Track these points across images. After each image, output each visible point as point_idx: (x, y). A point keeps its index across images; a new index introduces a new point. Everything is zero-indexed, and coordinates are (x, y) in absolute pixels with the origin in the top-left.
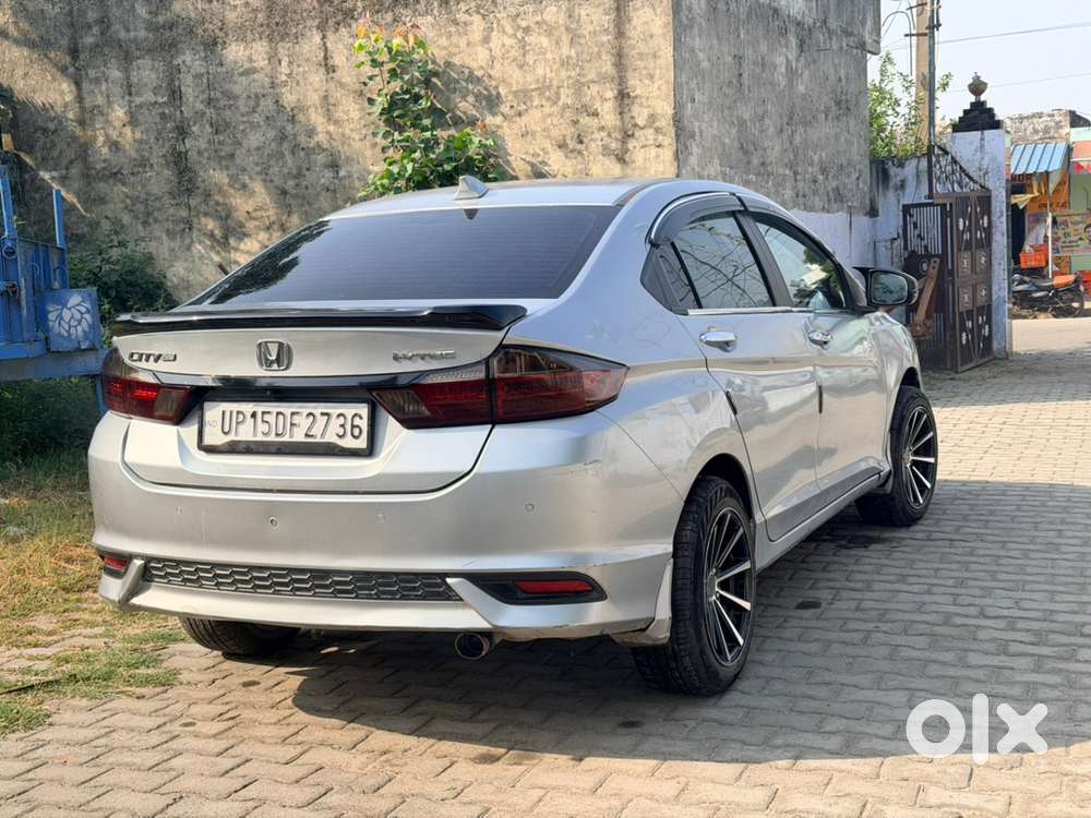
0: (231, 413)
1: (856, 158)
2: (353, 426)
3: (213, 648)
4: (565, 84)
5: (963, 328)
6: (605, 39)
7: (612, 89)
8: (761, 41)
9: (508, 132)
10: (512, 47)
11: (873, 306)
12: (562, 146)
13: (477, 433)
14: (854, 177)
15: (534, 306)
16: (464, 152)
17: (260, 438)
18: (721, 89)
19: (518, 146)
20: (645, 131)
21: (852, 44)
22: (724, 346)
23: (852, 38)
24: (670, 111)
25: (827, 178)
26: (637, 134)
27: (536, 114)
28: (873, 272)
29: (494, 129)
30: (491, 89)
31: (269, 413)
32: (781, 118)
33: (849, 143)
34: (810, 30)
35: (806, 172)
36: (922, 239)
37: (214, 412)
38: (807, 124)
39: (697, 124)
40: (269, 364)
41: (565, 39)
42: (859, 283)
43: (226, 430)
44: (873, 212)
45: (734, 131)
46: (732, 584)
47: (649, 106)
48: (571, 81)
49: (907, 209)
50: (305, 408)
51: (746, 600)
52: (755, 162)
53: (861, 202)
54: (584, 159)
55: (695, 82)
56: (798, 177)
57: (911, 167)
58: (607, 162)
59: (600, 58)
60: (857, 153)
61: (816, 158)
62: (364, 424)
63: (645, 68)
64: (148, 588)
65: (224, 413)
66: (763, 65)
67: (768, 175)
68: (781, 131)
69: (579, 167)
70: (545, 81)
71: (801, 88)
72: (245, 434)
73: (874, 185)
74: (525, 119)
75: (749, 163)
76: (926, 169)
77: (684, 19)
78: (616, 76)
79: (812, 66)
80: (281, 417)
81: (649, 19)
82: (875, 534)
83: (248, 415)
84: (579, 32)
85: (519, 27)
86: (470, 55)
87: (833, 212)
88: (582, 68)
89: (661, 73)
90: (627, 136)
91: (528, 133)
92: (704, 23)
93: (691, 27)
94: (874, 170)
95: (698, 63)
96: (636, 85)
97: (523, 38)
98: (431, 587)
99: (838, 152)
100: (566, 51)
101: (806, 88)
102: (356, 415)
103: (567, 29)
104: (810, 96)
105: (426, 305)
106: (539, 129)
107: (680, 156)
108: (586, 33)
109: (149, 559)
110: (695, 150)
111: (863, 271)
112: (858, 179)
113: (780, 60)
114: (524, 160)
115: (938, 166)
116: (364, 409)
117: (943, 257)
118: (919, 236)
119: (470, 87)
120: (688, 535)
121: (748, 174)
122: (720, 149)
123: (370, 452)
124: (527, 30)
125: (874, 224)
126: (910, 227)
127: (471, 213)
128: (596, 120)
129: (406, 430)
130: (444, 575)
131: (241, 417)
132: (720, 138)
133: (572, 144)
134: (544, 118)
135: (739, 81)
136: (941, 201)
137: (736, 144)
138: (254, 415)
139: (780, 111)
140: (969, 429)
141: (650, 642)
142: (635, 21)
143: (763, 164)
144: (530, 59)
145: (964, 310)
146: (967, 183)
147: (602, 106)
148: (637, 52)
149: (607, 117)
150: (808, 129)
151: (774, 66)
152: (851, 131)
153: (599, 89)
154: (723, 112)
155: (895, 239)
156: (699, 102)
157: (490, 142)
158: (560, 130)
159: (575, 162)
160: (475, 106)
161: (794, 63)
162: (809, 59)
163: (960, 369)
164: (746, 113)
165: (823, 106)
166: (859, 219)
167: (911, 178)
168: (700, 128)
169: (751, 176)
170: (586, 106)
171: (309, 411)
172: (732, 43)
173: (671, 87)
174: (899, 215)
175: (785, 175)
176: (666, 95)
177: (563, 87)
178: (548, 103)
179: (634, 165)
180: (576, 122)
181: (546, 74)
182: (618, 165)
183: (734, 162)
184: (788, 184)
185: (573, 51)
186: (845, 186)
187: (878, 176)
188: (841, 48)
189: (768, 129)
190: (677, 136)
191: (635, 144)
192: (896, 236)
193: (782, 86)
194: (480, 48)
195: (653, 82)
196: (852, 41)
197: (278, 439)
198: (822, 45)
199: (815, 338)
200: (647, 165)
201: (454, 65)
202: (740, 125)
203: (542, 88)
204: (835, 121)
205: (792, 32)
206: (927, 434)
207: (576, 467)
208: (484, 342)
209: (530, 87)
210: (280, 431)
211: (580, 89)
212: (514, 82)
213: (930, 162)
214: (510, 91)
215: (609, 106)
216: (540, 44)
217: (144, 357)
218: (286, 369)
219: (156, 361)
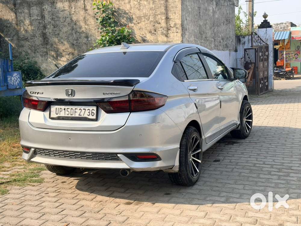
0: (58, 108)
1: (231, 35)
2: (92, 113)
3: (54, 172)
4: (151, 15)
5: (260, 83)
6: (162, 2)
7: (164, 16)
8: (206, 3)
9: (135, 28)
10: (137, 4)
11: (235, 78)
12: (150, 32)
13: (126, 115)
14: (231, 41)
15: (141, 79)
16: (123, 34)
17: (66, 115)
18: (194, 16)
19: (138, 32)
20: (173, 28)
21: (231, 4)
22: (194, 90)
24: (180, 23)
25: (223, 41)
26: (171, 29)
27: (143, 23)
28: (235, 69)
29: (131, 27)
30: (131, 16)
31: (69, 109)
32: (211, 24)
33: (230, 31)
35: (218, 40)
37: (54, 108)
39: (188, 26)
40: (69, 95)
41: (151, 2)
42: (231, 72)
43: (57, 113)
44: (236, 51)
45: (198, 28)
46: (196, 155)
47: (174, 21)
48: (153, 14)
49: (245, 50)
50: (79, 107)
51: (200, 160)
52: (204, 37)
53: (233, 48)
54: (156, 36)
55: (187, 14)
56: (216, 41)
57: (247, 38)
58: (163, 37)
59: (161, 8)
60: (232, 34)
61: (220, 36)
62: (95, 112)
63: (173, 11)
64: (36, 156)
65: (56, 108)
66: (206, 10)
67: (207, 41)
68: (211, 28)
70: (145, 14)
71: (217, 16)
72: (62, 114)
73: (236, 43)
74: (140, 24)
75: (202, 37)
76: (251, 39)
78: (165, 13)
79: (219, 10)
80: (72, 110)
82: (235, 141)
83: (63, 109)
86: (125, 6)
87: (225, 51)
88: (156, 10)
89: (178, 12)
90: (168, 29)
91: (141, 29)
94: (237, 39)
95: (188, 9)
96: (171, 16)
97: (140, 2)
98: (113, 157)
99: (227, 34)
100: (151, 5)
102: (93, 109)
104: (219, 18)
105: (112, 79)
106: (144, 27)
107: (183, 35)
108: (157, 0)
109: (36, 148)
110: (187, 33)
111: (233, 69)
112: (232, 41)
113: (211, 8)
114: (140, 36)
115: (254, 38)
116: (95, 108)
117: (255, 63)
118: (249, 57)
119: (125, 15)
120: (184, 143)
121: (201, 40)
122: (194, 33)
123: (96, 120)
125: (236, 54)
126: (246, 55)
127: (125, 53)
128: (160, 25)
129: (106, 114)
130: (117, 154)
131: (61, 110)
132: (194, 30)
133: (153, 32)
134: (145, 24)
135: (199, 14)
136: (255, 48)
137: (198, 32)
138: (65, 109)
139: (211, 22)
140: (261, 111)
141: (173, 172)
143: (206, 37)
144: (141, 8)
145: (261, 78)
146: (262, 43)
147: (161, 21)
148: (171, 6)
149: (163, 24)
150: (218, 27)
151: (209, 10)
152: (230, 28)
153: (161, 16)
154: (195, 23)
155: (242, 58)
156: (188, 20)
157: (130, 31)
158: (150, 28)
159: (154, 37)
160: (126, 21)
161: (215, 9)
162: (219, 8)
163: (259, 94)
164: (201, 23)
165: (222, 21)
166: (232, 53)
167: (247, 41)
168: (188, 27)
169: (202, 41)
170: (157, 21)
171: (80, 108)
172: (197, 3)
173: (181, 16)
174: (243, 52)
175: (212, 40)
176: (179, 18)
177: (151, 16)
178: (147, 20)
179: (170, 38)
180: (154, 26)
181: (146, 12)
182: (166, 38)
183: (198, 37)
184: (213, 43)
185: (153, 6)
186: (228, 43)
187: (237, 41)
188: (228, 5)
189: (207, 28)
190: (182, 30)
191: (171, 32)
192: (242, 57)
193: (211, 16)
194: (128, 5)
195: (176, 15)
196: (231, 3)
197: (71, 116)
198: (222, 4)
199: (219, 87)
200: (174, 38)
201: (120, 9)
202: (200, 27)
203: (145, 16)
204: (226, 25)
205: (214, 1)
206: (250, 114)
207: (153, 124)
208: (128, 90)
209: (141, 16)
210: (72, 114)
211: (155, 16)
212: (137, 14)
213: (252, 37)
214: (136, 17)
215: (163, 21)
216: (144, 3)
217: (34, 93)
218: (74, 96)
219: (38, 94)
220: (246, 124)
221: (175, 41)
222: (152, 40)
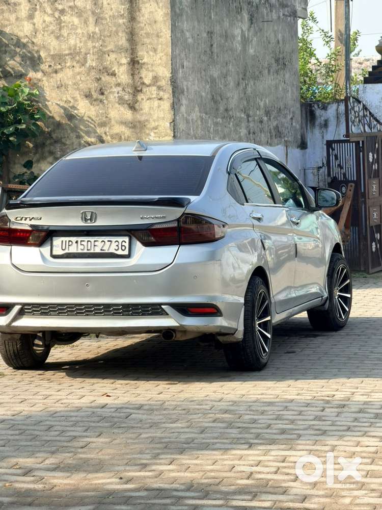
0: (66, 241)
1: (290, 103)
2: (122, 246)
4: (91, 52)
6: (121, 21)
7: (126, 57)
8: (225, 20)
9: (46, 84)
10: (51, 23)
11: (318, 208)
12: (88, 96)
13: (174, 248)
14: (289, 117)
16: (15, 99)
17: (80, 251)
18: (200, 57)
19: (54, 95)
20: (150, 88)
21: (286, 13)
22: (259, 219)
23: (286, 9)
24: (169, 75)
25: (270, 119)
26: (144, 90)
27: (69, 73)
28: (319, 189)
29: (35, 82)
30: (34, 53)
31: (84, 241)
32: (238, 75)
33: (285, 91)
34: (257, 7)
35: (255, 115)
36: (342, 168)
37: (57, 241)
38: (255, 78)
39: (185, 83)
40: (86, 220)
41: (91, 20)
42: (311, 195)
43: (64, 248)
44: (303, 145)
45: (208, 87)
47: (153, 71)
48: (95, 50)
49: (329, 144)
50: (100, 239)
51: (268, 333)
52: (222, 109)
53: (294, 137)
54: (104, 106)
55: (184, 52)
56: (250, 119)
57: (332, 110)
58: (122, 109)
59: (117, 34)
60: (291, 99)
61: (262, 104)
62: (127, 245)
63: (150, 43)
64: (22, 318)
65: (62, 241)
66: (226, 36)
67: (230, 118)
68: (238, 84)
69: (101, 111)
70: (76, 49)
71: (251, 51)
72: (73, 249)
73: (304, 122)
74: (60, 75)
75: (217, 109)
76: (344, 112)
77: (177, 10)
78: (129, 49)
79: (259, 34)
80: (89, 243)
81: (154, 10)
83: (74, 242)
84: (101, 15)
85: (56, 9)
86: (18, 27)
87: (275, 146)
88: (104, 41)
89: (162, 47)
90: (137, 91)
91: (62, 86)
92: (189, 12)
93: (182, 15)
94: (304, 112)
95: (186, 39)
96: (145, 56)
97: (59, 17)
98: (155, 310)
99: (277, 98)
100: (92, 28)
101: (255, 51)
102: (123, 241)
103: (93, 13)
104: (258, 57)
106: (70, 83)
107: (175, 106)
108: (107, 16)
109: (24, 305)
110: (184, 102)
111: (314, 188)
112: (292, 119)
113: (237, 32)
114: (59, 105)
115: (353, 113)
116: (127, 239)
117: (357, 183)
118: (339, 165)
119: (18, 50)
121: (217, 118)
122: (199, 100)
123: (128, 256)
124: (62, 12)
125: (304, 155)
126: (332, 158)
127: (140, 158)
128: (114, 79)
129: (144, 247)
130: (160, 304)
131: (70, 243)
132: (199, 92)
133: (95, 95)
134: (74, 77)
135: (211, 50)
136: (355, 139)
137: (209, 96)
138: (77, 242)
139: (238, 70)
141: (235, 340)
142: (143, 10)
143: (226, 110)
144: (65, 32)
145: (375, 224)
146: (375, 126)
147: (118, 69)
148: (144, 32)
149: (122, 77)
150: (256, 81)
151: (233, 37)
152: (287, 82)
153: (117, 57)
154: (201, 73)
155: (321, 167)
156: (186, 68)
157: (35, 92)
158: (87, 84)
159: (97, 108)
160: (20, 64)
161: (246, 33)
162: (257, 28)
163: (371, 271)
164: (215, 72)
165: (266, 63)
166: (293, 150)
167: (332, 118)
168: (187, 86)
169: (219, 119)
170: (106, 68)
171: (102, 240)
172: (207, 23)
173: (170, 58)
174: (323, 148)
175: (241, 118)
176: (166, 64)
177: (89, 53)
178: (78, 65)
179: (141, 112)
180: (99, 80)
181: (76, 44)
182: (130, 112)
183: (208, 109)
184: (243, 125)
185: (97, 29)
186: (283, 125)
187: (306, 117)
188: (279, 17)
189: (229, 84)
190: (174, 92)
191: (143, 97)
192: (321, 165)
193: (238, 51)
194: (26, 22)
195: (156, 54)
196: (287, 11)
197: (88, 252)
198: (265, 17)
199: (293, 220)
200: (152, 113)
201: (5, 33)
202: (212, 82)
203: (74, 54)
204: (275, 75)
205: (245, 9)
206: (346, 280)
207: (212, 262)
208: (177, 212)
209: (64, 52)
210: (89, 248)
211: (102, 56)
212: (52, 48)
213: (346, 106)
214: (49, 55)
215: (124, 69)
216: (73, 22)
217: (24, 219)
218: (94, 222)
219: (30, 220)
220: (339, 300)
221: (154, 121)
222: (93, 118)
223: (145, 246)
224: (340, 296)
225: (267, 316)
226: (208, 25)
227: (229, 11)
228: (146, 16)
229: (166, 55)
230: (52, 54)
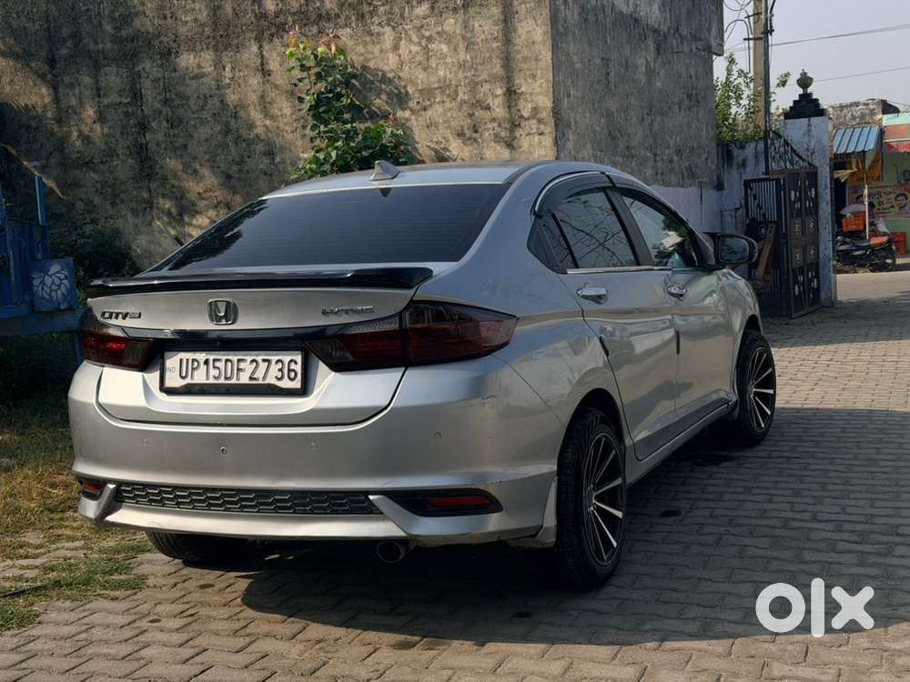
0: (187, 360)
1: (705, 142)
2: (289, 370)
3: (175, 558)
4: (463, 84)
5: (796, 282)
6: (495, 45)
7: (501, 87)
8: (625, 45)
9: (415, 124)
10: (418, 53)
11: (720, 265)
12: (460, 135)
13: (393, 375)
14: (704, 157)
15: (439, 268)
16: (378, 142)
17: (212, 381)
18: (592, 86)
19: (423, 135)
20: (530, 121)
21: (699, 47)
22: (597, 299)
23: (700, 42)
24: (550, 105)
25: (681, 159)
26: (522, 124)
27: (439, 109)
28: (720, 236)
29: (403, 122)
30: (401, 88)
31: (219, 360)
32: (642, 109)
33: (699, 129)
34: (665, 37)
35: (663, 153)
36: (761, 208)
37: (173, 360)
38: (663, 114)
39: (572, 115)
40: (218, 319)
41: (462, 46)
42: (709, 245)
43: (184, 375)
44: (719, 187)
45: (603, 121)
46: (606, 497)
47: (532, 101)
48: (467, 81)
49: (747, 184)
50: (248, 356)
51: (618, 510)
52: (622, 146)
53: (710, 178)
54: (479, 145)
55: (570, 80)
56: (658, 158)
57: (751, 147)
58: (499, 148)
59: (491, 61)
60: (706, 137)
61: (672, 142)
62: (298, 368)
63: (528, 69)
64: (120, 507)
65: (181, 360)
66: (627, 66)
67: (633, 157)
68: (643, 120)
69: (475, 152)
70: (445, 81)
71: (659, 84)
72: (200, 377)
73: (720, 162)
74: (429, 113)
75: (616, 147)
76: (763, 150)
77: (561, 29)
78: (505, 77)
79: (667, 66)
80: (229, 364)
81: (531, 29)
82: (725, 453)
83: (202, 362)
84: (473, 40)
85: (423, 36)
86: (383, 60)
87: (687, 187)
88: (476, 70)
89: (541, 73)
90: (514, 126)
91: (431, 125)
92: (577, 32)
93: (566, 35)
94: (720, 151)
95: (574, 64)
96: (523, 86)
97: (427, 46)
98: (356, 503)
99: (690, 136)
100: (463, 55)
101: (662, 85)
102: (291, 361)
103: (464, 37)
104: (666, 91)
105: (349, 268)
106: (441, 121)
107: (559, 142)
108: (479, 40)
109: (120, 483)
110: (571, 137)
111: (712, 235)
112: (707, 159)
113: (641, 61)
114: (429, 147)
115: (773, 148)
116: (298, 356)
117: (778, 223)
118: (758, 205)
119: (383, 87)
120: (570, 457)
121: (615, 157)
122: (592, 135)
123: (304, 391)
124: (430, 39)
125: (720, 197)
126: (751, 198)
127: (385, 192)
128: (488, 113)
129: (333, 373)
130: (367, 493)
131: (196, 364)
132: (592, 126)
133: (468, 133)
134: (445, 112)
135: (606, 79)
136: (775, 177)
137: (605, 132)
138: (206, 362)
139: (642, 103)
140: (802, 365)
141: (539, 546)
142: (520, 31)
143: (628, 148)
144: (433, 63)
145: (797, 267)
146: (797, 162)
147: (493, 101)
148: (521, 56)
149: (498, 110)
150: (664, 118)
151: (636, 66)
152: (700, 119)
153: (491, 87)
154: (594, 104)
155: (739, 209)
156: (574, 97)
157: (400, 132)
158: (459, 122)
159: (471, 148)
160: (386, 102)
161: (652, 64)
162: (665, 60)
164: (613, 105)
165: (677, 99)
166: (708, 192)
167: (750, 158)
168: (575, 118)
169: (618, 158)
170: (480, 101)
171: (252, 358)
172: (601, 47)
173: (551, 85)
174: (741, 188)
175: (646, 157)
176: (547, 92)
177: (460, 85)
178: (449, 99)
179: (520, 150)
180: (471, 115)
181: (446, 75)
182: (508, 150)
183: (603, 146)
184: (649, 163)
185: (468, 56)
186: (696, 166)
187: (723, 157)
188: (691, 50)
189: (631, 119)
190: (556, 125)
191: (522, 133)
192: (739, 206)
193: (642, 83)
194: (391, 54)
195: (536, 80)
196: (700, 44)
197: (227, 382)
198: (675, 48)
199: (673, 291)
200: (532, 150)
201: (370, 68)
202: (608, 116)
203: (444, 87)
204: (687, 112)
205: (651, 38)
206: (766, 370)
207: (475, 401)
208: (397, 299)
209: (433, 86)
210: (229, 375)
211: (474, 87)
212: (419, 82)
213: (766, 144)
214: (417, 90)
215: (499, 101)
216: (442, 50)
217: (114, 315)
218: (232, 323)
219: (124, 318)
220: (755, 400)
223: (335, 371)
224: (757, 394)
225: (616, 478)
226: (603, 50)
227: (630, 37)
228: (523, 36)
229: (547, 81)
230: (419, 88)
